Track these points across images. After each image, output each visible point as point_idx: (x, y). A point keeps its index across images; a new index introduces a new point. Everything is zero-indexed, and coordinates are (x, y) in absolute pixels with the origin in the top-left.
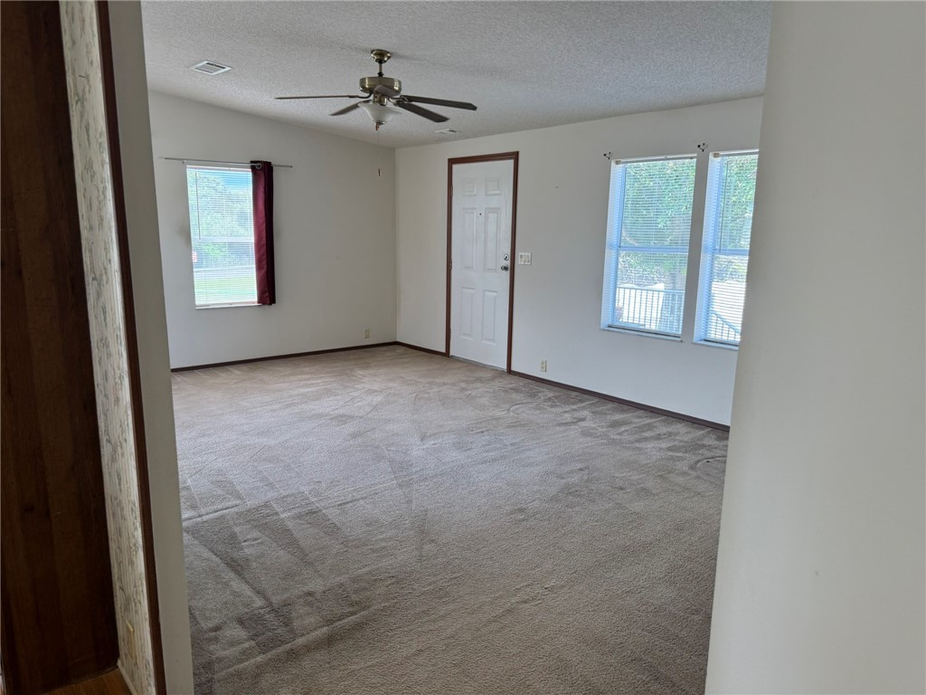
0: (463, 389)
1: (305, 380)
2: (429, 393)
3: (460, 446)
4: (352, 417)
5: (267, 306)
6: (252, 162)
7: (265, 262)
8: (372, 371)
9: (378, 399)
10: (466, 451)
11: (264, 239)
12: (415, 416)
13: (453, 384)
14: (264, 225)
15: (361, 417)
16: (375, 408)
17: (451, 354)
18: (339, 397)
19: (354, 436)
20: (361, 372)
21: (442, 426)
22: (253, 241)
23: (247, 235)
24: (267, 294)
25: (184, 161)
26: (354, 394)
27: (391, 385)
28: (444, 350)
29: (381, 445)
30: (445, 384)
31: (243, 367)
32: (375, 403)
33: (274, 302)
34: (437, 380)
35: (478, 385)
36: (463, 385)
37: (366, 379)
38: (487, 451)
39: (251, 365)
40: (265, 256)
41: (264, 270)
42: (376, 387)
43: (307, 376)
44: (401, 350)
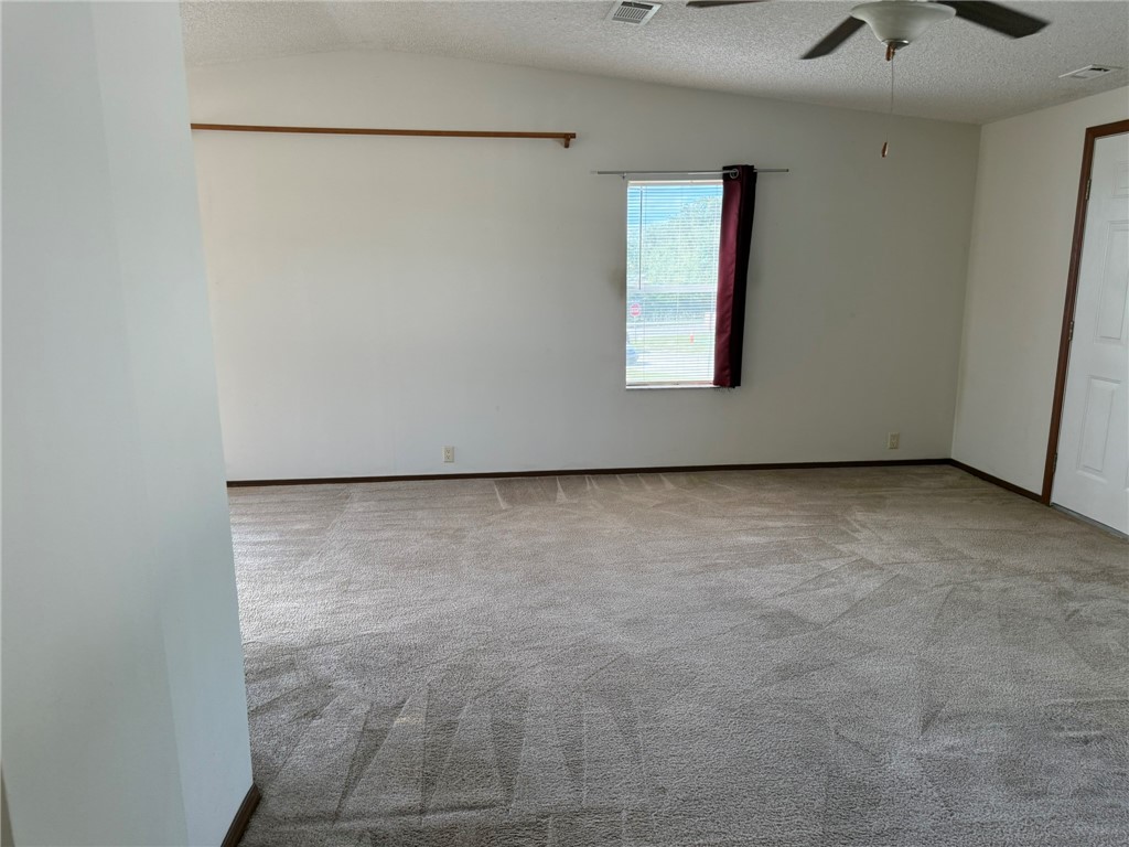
0: (1062, 595)
1: (760, 518)
2: (978, 590)
3: (1017, 776)
4: (801, 622)
5: (726, 390)
6: (725, 168)
7: (729, 322)
8: (881, 517)
9: (870, 585)
10: (1028, 795)
11: (732, 288)
12: (932, 649)
13: (1043, 577)
14: (734, 266)
15: (818, 627)
16: (855, 609)
17: (1055, 499)
18: (797, 567)
19: (786, 673)
20: (860, 516)
21: (986, 694)
22: (716, 290)
23: (707, 282)
24: (727, 372)
25: (625, 175)
26: (830, 565)
27: (909, 555)
28: (1038, 489)
29: (829, 716)
30: (1022, 572)
31: (682, 478)
32: (858, 595)
33: (739, 385)
34: (1011, 561)
35: (1101, 588)
36: (1066, 583)
37: (863, 534)
38: (1088, 817)
39: (693, 476)
40: (730, 314)
41: (726, 335)
42: (875, 554)
43: (766, 510)
44: (954, 476)
